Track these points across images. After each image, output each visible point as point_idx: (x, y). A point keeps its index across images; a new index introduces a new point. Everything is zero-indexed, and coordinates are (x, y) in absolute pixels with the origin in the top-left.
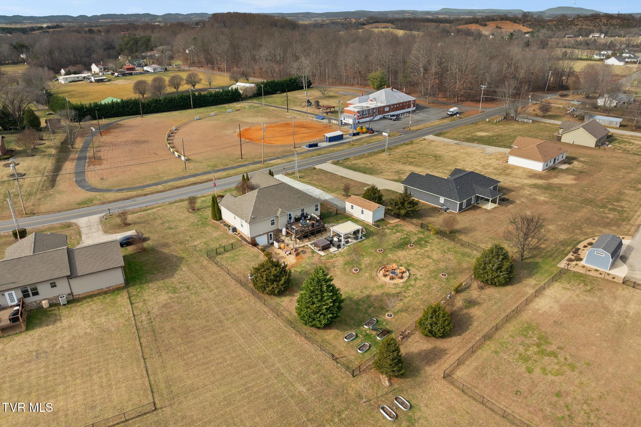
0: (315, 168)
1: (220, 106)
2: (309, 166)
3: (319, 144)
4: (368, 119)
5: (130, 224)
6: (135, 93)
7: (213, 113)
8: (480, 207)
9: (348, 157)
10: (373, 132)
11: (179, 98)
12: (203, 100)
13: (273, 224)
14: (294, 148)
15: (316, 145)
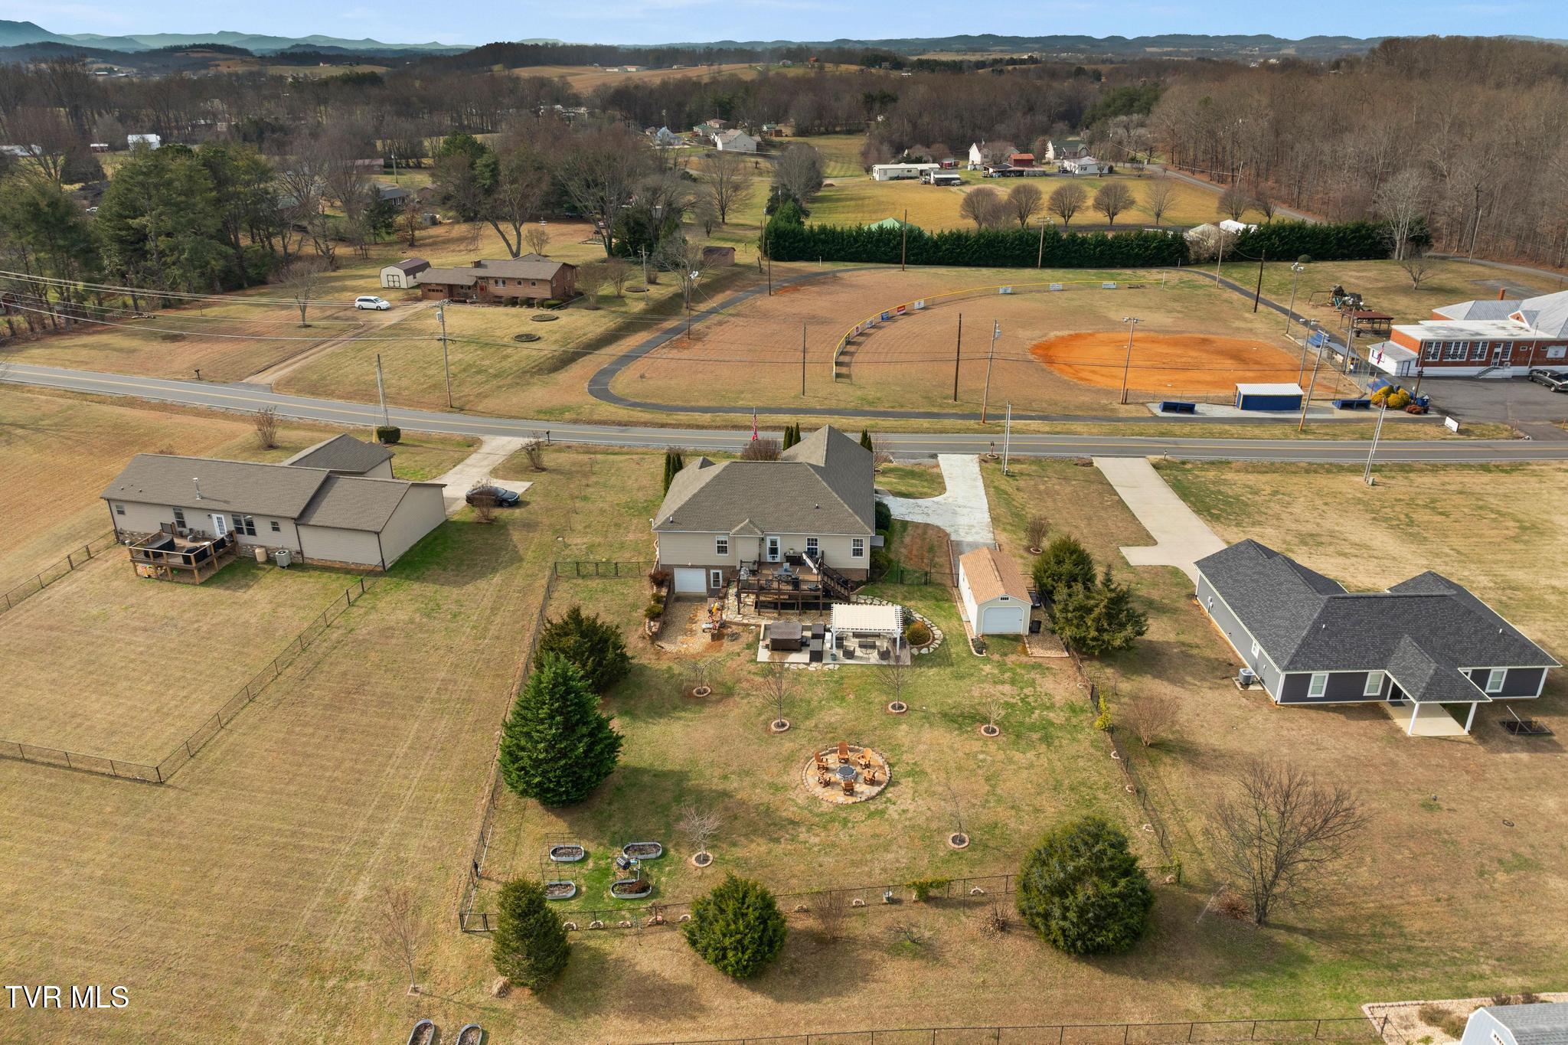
0: (1091, 464)
1: (1109, 271)
2: (1075, 454)
3: (1197, 408)
4: (1473, 371)
5: (544, 470)
6: (963, 217)
7: (1059, 285)
8: (1386, 717)
9: (1230, 458)
10: (1426, 411)
11: (1015, 239)
12: (1075, 252)
13: (722, 549)
14: (1125, 403)
15: (1189, 408)
